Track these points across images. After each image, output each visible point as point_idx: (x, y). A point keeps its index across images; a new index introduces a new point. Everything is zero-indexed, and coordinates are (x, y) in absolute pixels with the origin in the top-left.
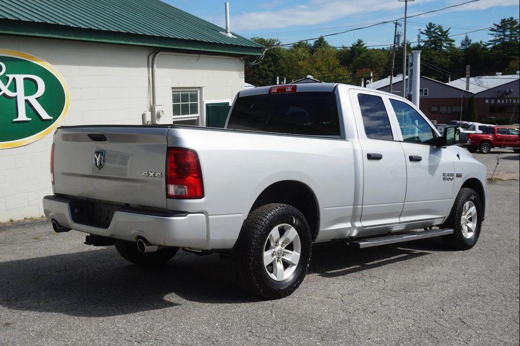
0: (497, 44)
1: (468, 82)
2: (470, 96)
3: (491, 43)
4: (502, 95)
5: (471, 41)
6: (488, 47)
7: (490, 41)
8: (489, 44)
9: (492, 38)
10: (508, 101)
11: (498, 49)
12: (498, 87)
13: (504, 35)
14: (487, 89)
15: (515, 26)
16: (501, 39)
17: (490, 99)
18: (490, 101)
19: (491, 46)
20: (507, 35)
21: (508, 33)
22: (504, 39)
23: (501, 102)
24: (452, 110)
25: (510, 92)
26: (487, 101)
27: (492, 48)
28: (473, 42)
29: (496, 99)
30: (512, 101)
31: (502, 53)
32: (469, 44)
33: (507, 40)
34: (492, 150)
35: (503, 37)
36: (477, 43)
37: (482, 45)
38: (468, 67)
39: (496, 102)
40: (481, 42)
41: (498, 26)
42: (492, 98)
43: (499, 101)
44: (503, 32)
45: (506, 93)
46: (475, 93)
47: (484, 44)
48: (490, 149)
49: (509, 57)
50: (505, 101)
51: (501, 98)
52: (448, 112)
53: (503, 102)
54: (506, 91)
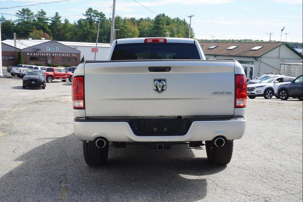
0: (20, 22)
1: (15, 42)
2: (19, 50)
3: (17, 21)
4: (36, 51)
5: (5, 18)
6: (15, 23)
7: (17, 20)
8: (16, 22)
9: (17, 18)
10: (40, 54)
11: (21, 25)
12: (34, 46)
13: (24, 17)
14: (28, 47)
15: (29, 13)
16: (22, 19)
17: (30, 53)
18: (30, 54)
19: (17, 23)
20: (26, 18)
21: (26, 16)
22: (24, 19)
23: (36, 54)
24: (8, 58)
25: (40, 49)
26: (28, 54)
27: (18, 24)
28: (6, 19)
29: (33, 53)
30: (41, 54)
31: (24, 27)
32: (4, 20)
33: (26, 20)
34: (53, 81)
35: (23, 18)
36: (9, 20)
37: (12, 22)
38: (15, 34)
39: (33, 54)
40: (11, 20)
41: (20, 12)
42: (31, 52)
43: (34, 54)
44: (24, 15)
45: (38, 50)
46: (21, 49)
47: (13, 21)
48: (52, 80)
49: (28, 30)
50: (38, 54)
51: (35, 52)
52: (6, 60)
53: (37, 54)
54: (38, 48)
